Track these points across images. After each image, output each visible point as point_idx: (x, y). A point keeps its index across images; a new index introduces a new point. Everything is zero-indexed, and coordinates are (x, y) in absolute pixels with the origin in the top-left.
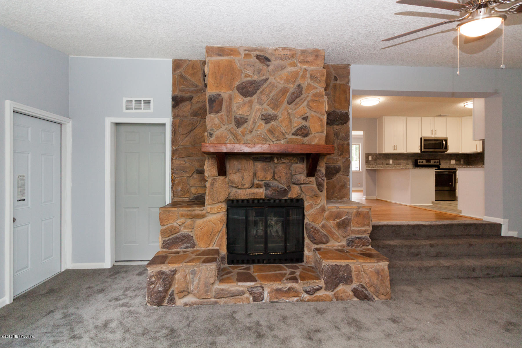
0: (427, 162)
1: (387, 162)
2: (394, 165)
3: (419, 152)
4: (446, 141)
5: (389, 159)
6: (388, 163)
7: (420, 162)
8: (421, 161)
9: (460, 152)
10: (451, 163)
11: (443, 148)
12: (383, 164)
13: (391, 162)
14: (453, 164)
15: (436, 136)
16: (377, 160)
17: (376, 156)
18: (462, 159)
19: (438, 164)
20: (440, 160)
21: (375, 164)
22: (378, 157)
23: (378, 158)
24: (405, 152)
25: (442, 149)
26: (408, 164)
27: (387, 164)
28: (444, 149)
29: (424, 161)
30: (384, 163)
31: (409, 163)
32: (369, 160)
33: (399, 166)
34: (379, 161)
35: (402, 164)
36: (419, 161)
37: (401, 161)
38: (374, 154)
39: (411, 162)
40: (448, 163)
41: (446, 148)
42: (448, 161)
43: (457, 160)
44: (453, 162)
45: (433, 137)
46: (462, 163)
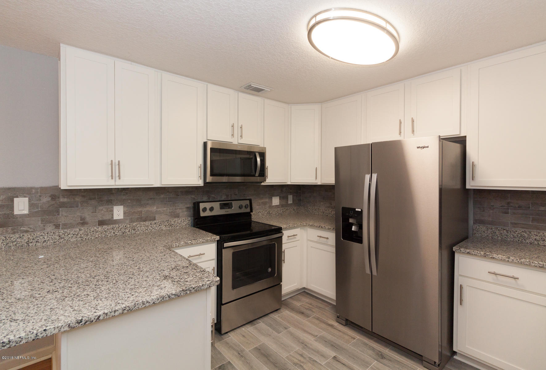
0: (223, 206)
1: (102, 213)
2: (132, 221)
3: (200, 183)
4: (263, 155)
5: (111, 203)
6: (106, 217)
7: (205, 210)
8: (208, 205)
9: (289, 183)
10: (272, 202)
11: (257, 174)
12: (83, 223)
13: (118, 212)
14: (276, 206)
15: (241, 141)
16: (58, 212)
17: (53, 197)
18: (291, 193)
19: (248, 210)
20: (250, 201)
21: (50, 228)
22: (62, 200)
23: (63, 205)
24: (157, 184)
25: (254, 176)
26: (177, 216)
27: (101, 223)
28: (259, 176)
29: (216, 205)
30: (88, 219)
31: (178, 211)
32: (16, 212)
33: (147, 223)
34: (64, 216)
35: (157, 216)
36: (202, 206)
37: (154, 209)
38: (44, 190)
39: (184, 210)
40: (268, 205)
41: (263, 173)
42: (267, 200)
43: (283, 198)
44: (276, 201)
45: (235, 142)
46: (290, 202)
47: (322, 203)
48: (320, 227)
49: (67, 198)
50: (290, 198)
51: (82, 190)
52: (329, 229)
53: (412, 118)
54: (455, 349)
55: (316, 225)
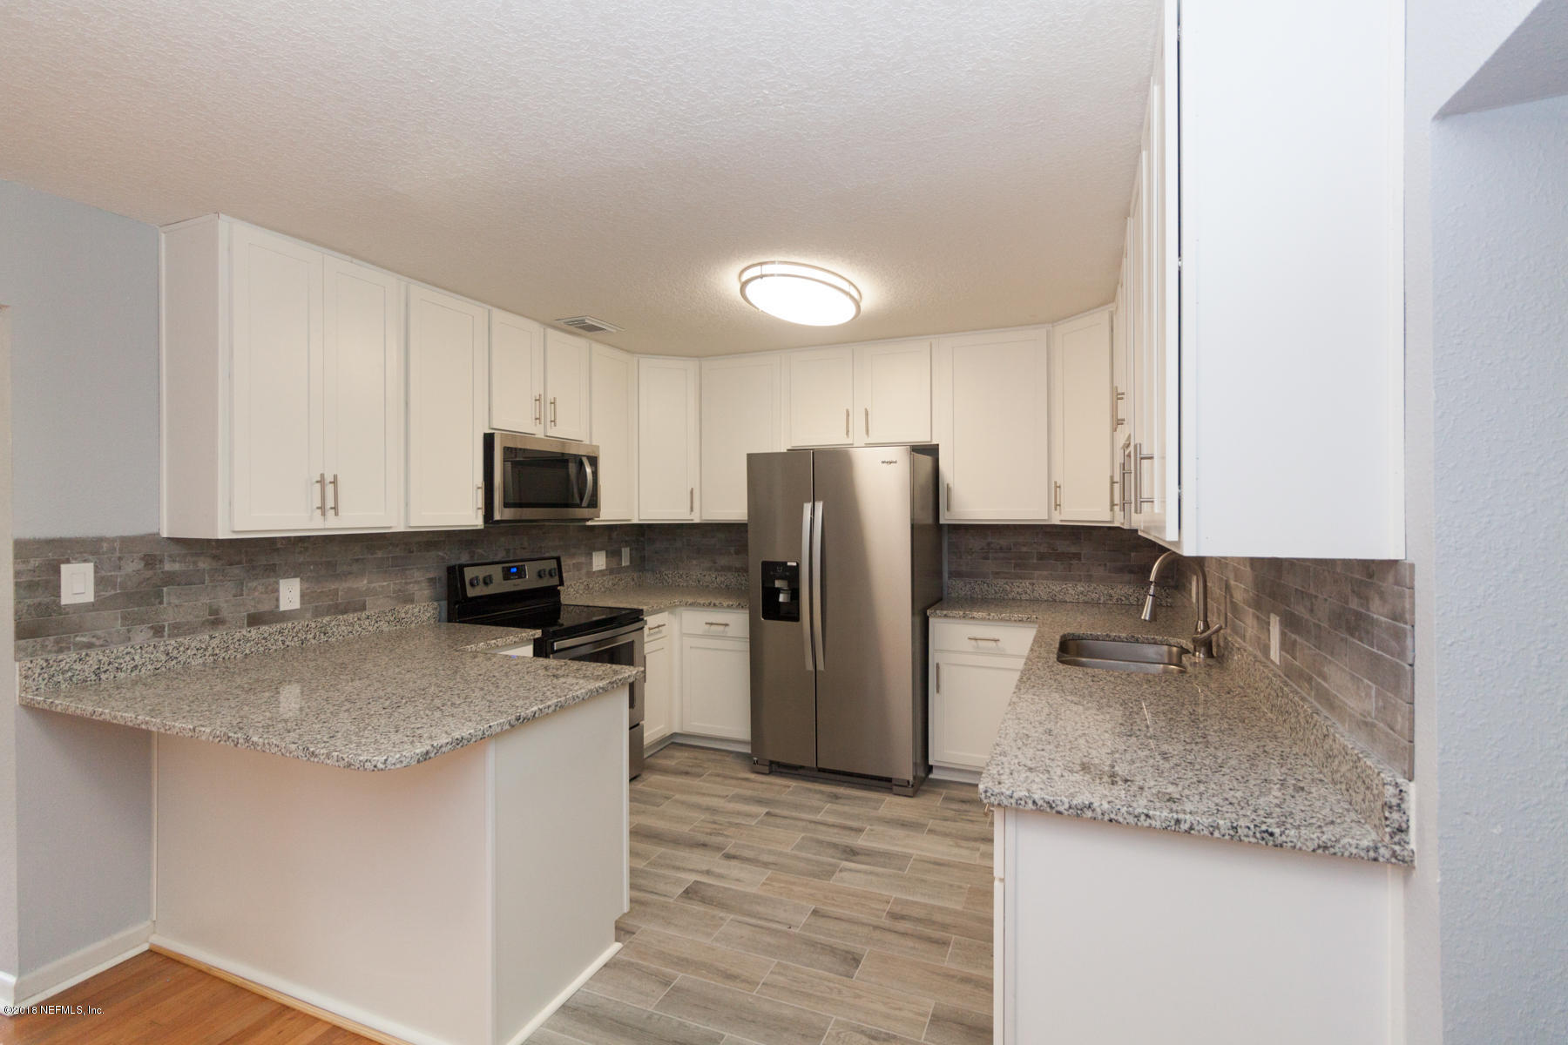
0: (507, 575)
1: (254, 599)
2: (317, 613)
3: (475, 520)
4: (594, 461)
5: (274, 571)
6: (265, 607)
7: (474, 582)
8: (483, 572)
9: (635, 521)
10: (592, 564)
11: (584, 504)
12: (216, 621)
13: (290, 594)
14: (600, 571)
15: (553, 432)
16: (159, 596)
17: (150, 561)
18: (627, 544)
19: (555, 581)
20: (558, 559)
21: (141, 635)
22: (168, 567)
23: (170, 579)
24: (399, 526)
25: (579, 506)
26: (409, 600)
27: (255, 620)
28: (588, 507)
30: (225, 613)
31: (413, 588)
32: (66, 599)
33: (351, 617)
34: (174, 606)
35: (369, 601)
36: (469, 573)
37: (362, 584)
38: (128, 543)
39: (424, 585)
40: (584, 571)
41: (594, 503)
42: (583, 559)
43: (613, 554)
44: (599, 561)
45: (540, 435)
46: (625, 562)
47: (694, 562)
48: (710, 604)
49: (180, 562)
50: (626, 552)
51: (214, 543)
52: (728, 606)
53: (866, 409)
54: (930, 763)
55: (702, 602)
